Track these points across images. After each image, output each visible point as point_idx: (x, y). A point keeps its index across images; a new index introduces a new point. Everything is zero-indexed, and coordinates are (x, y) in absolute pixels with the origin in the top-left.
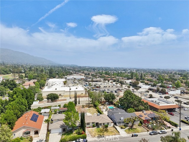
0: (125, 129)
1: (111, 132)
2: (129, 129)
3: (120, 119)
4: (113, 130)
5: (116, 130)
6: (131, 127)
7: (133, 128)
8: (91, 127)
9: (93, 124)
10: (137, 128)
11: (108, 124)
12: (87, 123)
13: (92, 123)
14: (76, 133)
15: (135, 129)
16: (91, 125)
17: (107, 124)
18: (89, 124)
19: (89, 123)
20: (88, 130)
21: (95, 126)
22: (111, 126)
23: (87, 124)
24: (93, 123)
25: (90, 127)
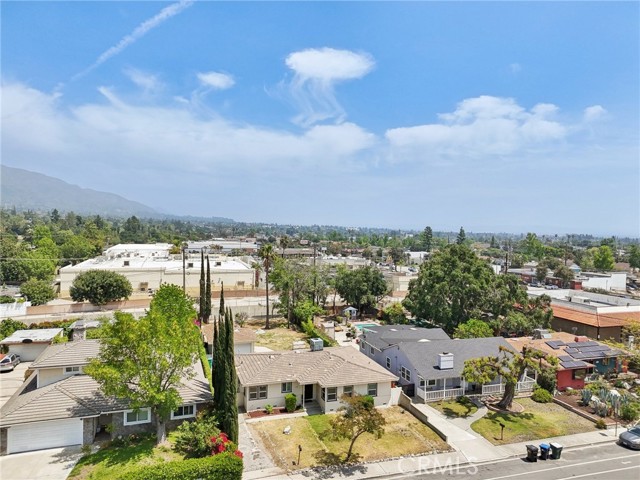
0: (470, 420)
1: (395, 433)
2: (491, 417)
3: (438, 368)
4: (403, 426)
5: (420, 424)
6: (502, 408)
7: (513, 409)
8: (276, 412)
9: (289, 395)
10: (537, 414)
11: (373, 389)
12: (252, 389)
13: (280, 388)
14: (176, 450)
15: (528, 417)
16: (275, 396)
17: (364, 391)
18: (264, 395)
19: (264, 388)
20: (254, 426)
21: (299, 408)
22: (389, 406)
23: (253, 397)
24: (286, 387)
25: (267, 413)
